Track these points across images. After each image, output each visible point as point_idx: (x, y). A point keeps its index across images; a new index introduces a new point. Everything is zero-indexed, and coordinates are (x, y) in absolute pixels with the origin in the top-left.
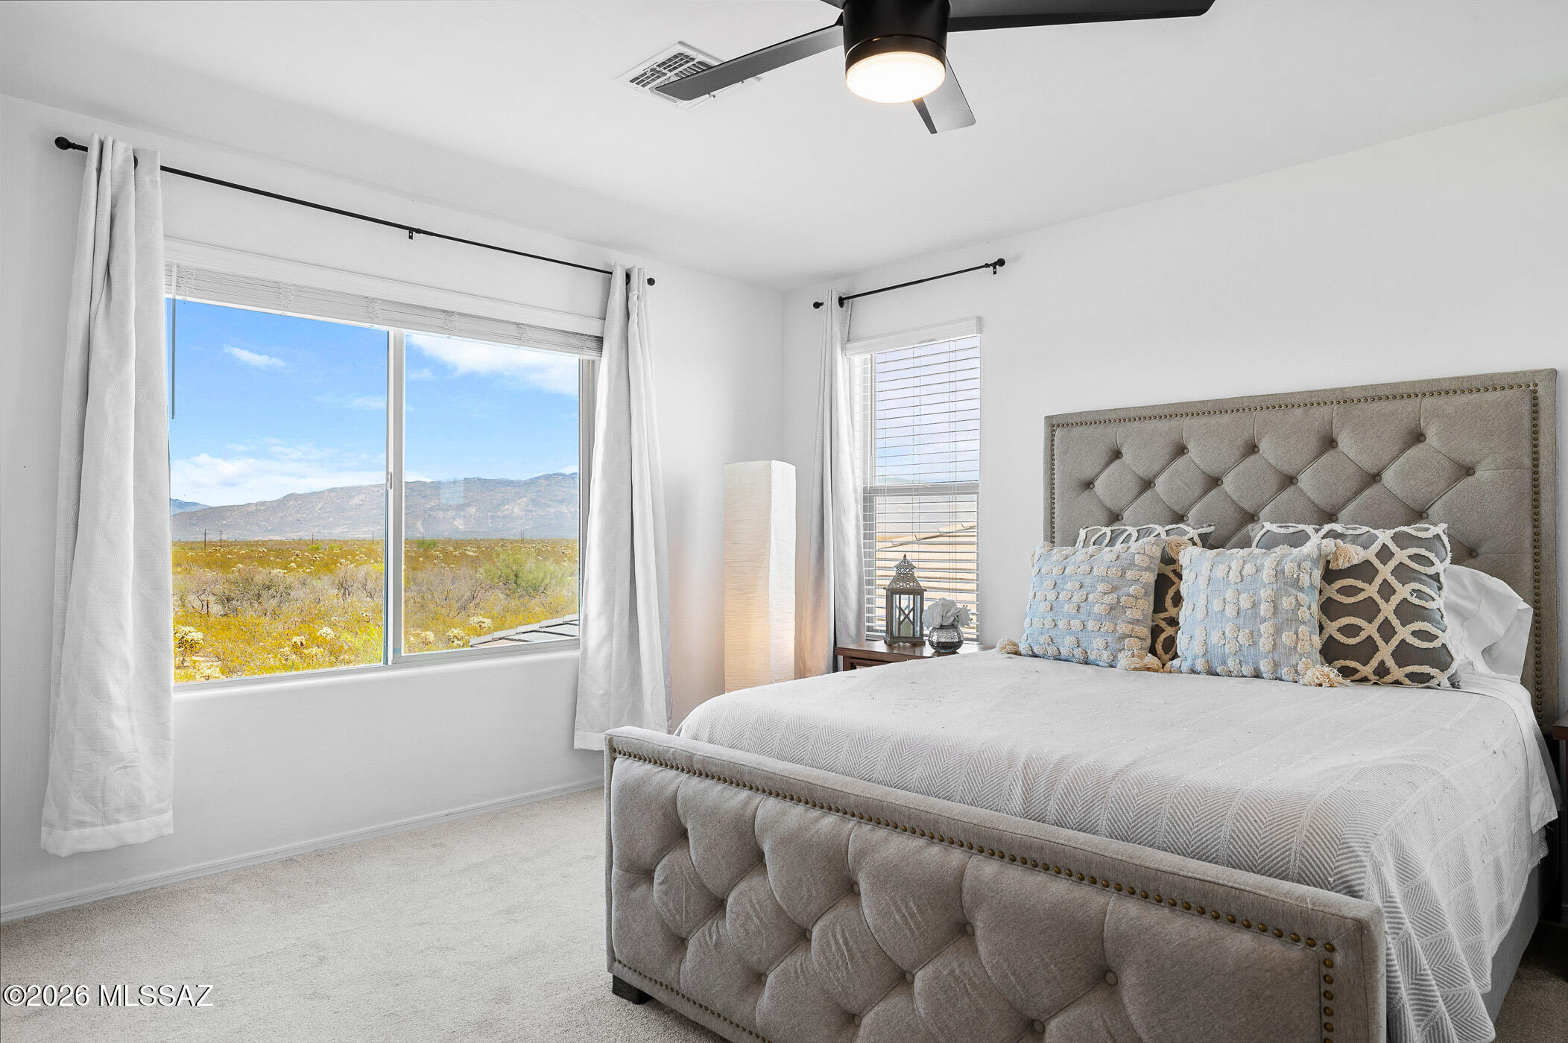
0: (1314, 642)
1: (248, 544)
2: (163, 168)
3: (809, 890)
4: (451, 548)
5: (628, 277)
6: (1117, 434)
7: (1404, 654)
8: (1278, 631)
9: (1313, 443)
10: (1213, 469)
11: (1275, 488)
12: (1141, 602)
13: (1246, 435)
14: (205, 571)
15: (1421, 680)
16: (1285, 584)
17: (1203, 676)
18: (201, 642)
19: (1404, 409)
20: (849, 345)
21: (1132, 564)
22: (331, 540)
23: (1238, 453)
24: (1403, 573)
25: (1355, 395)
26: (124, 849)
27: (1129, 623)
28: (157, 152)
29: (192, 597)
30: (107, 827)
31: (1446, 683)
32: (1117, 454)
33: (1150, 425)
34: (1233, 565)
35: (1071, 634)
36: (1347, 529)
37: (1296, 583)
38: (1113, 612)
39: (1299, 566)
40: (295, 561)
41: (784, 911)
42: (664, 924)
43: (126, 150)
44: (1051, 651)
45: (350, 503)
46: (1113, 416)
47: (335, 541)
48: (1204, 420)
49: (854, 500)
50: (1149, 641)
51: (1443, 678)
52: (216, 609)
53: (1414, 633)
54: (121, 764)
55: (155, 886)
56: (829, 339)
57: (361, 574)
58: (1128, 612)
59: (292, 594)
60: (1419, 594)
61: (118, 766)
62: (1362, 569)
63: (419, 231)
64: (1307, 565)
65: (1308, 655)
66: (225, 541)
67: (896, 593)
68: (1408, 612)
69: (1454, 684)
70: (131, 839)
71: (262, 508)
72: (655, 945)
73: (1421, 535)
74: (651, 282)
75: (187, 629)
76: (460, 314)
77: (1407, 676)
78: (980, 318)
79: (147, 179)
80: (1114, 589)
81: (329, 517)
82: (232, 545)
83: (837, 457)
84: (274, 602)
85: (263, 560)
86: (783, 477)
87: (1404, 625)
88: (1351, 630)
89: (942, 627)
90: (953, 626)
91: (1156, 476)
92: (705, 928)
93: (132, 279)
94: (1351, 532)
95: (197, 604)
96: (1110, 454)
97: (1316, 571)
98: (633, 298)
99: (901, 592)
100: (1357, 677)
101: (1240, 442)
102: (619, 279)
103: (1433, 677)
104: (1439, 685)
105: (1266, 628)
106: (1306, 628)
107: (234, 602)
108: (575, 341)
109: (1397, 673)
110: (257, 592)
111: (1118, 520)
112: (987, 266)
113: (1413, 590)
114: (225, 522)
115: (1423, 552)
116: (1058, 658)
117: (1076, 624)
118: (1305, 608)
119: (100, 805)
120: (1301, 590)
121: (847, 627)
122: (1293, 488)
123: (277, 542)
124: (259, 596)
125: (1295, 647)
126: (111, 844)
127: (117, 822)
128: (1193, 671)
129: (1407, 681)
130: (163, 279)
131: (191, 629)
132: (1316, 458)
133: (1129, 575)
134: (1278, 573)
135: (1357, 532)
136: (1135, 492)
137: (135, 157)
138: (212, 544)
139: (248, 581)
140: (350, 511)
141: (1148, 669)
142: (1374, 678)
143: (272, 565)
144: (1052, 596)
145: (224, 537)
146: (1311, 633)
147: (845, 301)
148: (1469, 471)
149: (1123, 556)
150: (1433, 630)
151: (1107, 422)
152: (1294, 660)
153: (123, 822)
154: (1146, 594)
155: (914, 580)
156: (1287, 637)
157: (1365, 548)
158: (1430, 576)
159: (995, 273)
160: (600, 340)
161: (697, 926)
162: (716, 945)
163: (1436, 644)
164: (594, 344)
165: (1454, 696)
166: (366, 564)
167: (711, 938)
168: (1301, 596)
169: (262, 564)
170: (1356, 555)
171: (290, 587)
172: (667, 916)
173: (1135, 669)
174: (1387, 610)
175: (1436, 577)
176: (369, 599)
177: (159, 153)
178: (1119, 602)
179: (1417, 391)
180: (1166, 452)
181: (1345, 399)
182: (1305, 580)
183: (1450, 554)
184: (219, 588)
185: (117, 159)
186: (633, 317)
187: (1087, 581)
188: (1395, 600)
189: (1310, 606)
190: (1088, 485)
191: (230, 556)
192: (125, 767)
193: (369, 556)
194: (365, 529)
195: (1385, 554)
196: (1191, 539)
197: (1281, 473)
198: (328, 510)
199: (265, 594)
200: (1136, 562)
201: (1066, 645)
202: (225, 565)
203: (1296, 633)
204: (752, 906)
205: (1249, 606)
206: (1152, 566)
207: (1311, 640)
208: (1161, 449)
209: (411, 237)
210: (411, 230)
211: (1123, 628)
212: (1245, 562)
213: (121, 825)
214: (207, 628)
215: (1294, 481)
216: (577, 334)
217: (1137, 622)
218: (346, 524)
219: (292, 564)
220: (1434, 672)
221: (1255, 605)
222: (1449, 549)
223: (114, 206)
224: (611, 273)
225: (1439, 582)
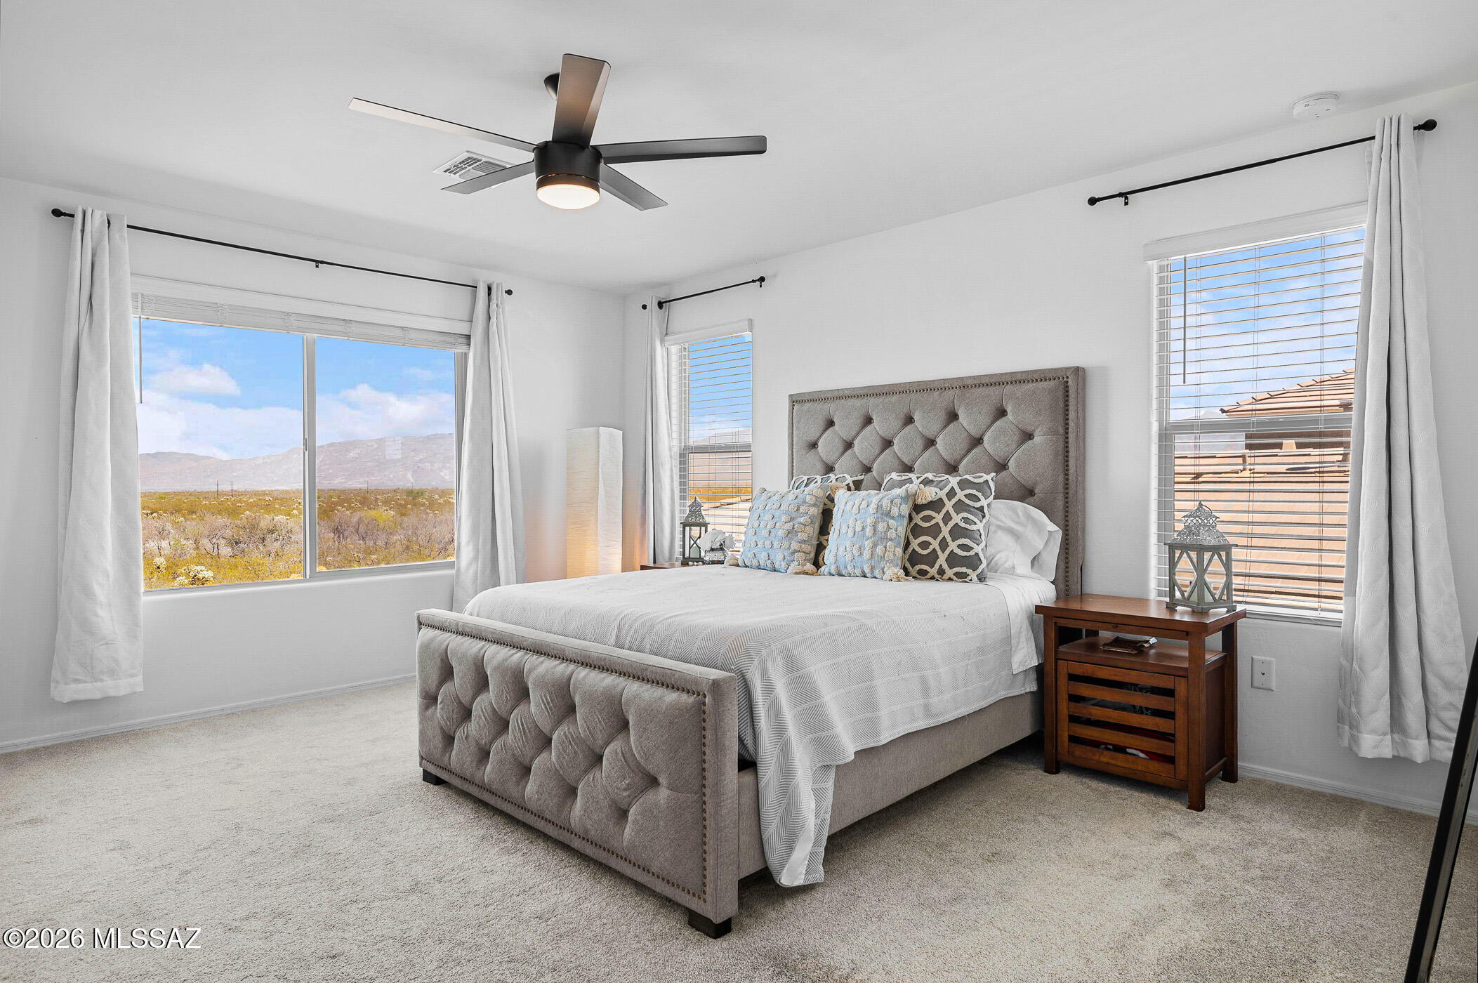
0: (896, 553)
1: (256, 493)
2: (129, 226)
3: (506, 697)
4: (437, 497)
5: (490, 289)
6: (831, 408)
7: (953, 560)
8: (875, 546)
9: (942, 415)
10: (887, 435)
11: (922, 448)
12: (808, 528)
13: (905, 411)
14: (217, 518)
15: (962, 576)
16: (882, 514)
17: (836, 577)
18: (212, 579)
19: (994, 392)
20: (666, 338)
21: (804, 502)
22: (331, 490)
23: (901, 423)
24: (960, 507)
25: (969, 382)
26: (107, 700)
27: (800, 542)
28: (124, 216)
29: (205, 541)
30: (95, 684)
31: (975, 579)
32: (831, 423)
33: (851, 402)
34: (856, 502)
35: (765, 551)
36: (935, 476)
37: (888, 514)
38: (790, 535)
39: (892, 502)
40: (297, 508)
41: (497, 712)
42: (442, 728)
43: (102, 216)
44: (755, 563)
45: (348, 456)
46: (830, 395)
47: (334, 490)
48: (881, 399)
49: (669, 456)
50: (812, 555)
51: (973, 575)
52: (226, 551)
53: (959, 546)
54: (104, 642)
55: (135, 728)
56: (650, 333)
57: (355, 520)
58: (799, 534)
59: (293, 537)
60: (966, 520)
61: (101, 643)
62: (936, 505)
63: (322, 262)
64: (898, 501)
65: (892, 561)
66: (236, 491)
67: (688, 525)
68: (957, 532)
69: (981, 579)
70: (113, 693)
71: (269, 461)
72: (438, 742)
73: (976, 481)
74: (509, 292)
75: (199, 568)
76: (355, 321)
77: (954, 574)
78: (751, 319)
79: (117, 236)
80: (792, 519)
81: (328, 469)
82: (242, 495)
83: (657, 426)
84: (277, 544)
85: (268, 508)
86: (611, 438)
87: (953, 541)
88: (924, 545)
89: (712, 550)
90: (721, 549)
91: (853, 440)
92: (462, 728)
93: (107, 306)
94: (937, 479)
95: (209, 546)
96: (826, 423)
97: (904, 505)
98: (493, 306)
99: (691, 525)
100: (928, 576)
101: (902, 416)
102: (482, 292)
103: (968, 575)
104: (971, 580)
105: (868, 544)
106: (893, 543)
107: (242, 545)
108: (451, 339)
109: (950, 573)
110: (262, 536)
111: (833, 471)
112: (753, 281)
113: (963, 518)
114: (236, 474)
115: (974, 492)
116: (759, 568)
117: (768, 543)
118: (893, 531)
119: (89, 668)
120: (893, 518)
121: (662, 552)
122: (933, 448)
123: (282, 492)
124: (264, 539)
125: (884, 556)
126: (98, 696)
127: (102, 680)
128: (831, 574)
129: (955, 578)
130: (130, 303)
131: (203, 568)
132: (945, 427)
133: (802, 509)
134: (879, 507)
135: (940, 479)
136: (841, 450)
137: (108, 220)
138: (224, 493)
139: (254, 526)
140: (347, 464)
141: (807, 573)
142: (937, 576)
143: (279, 512)
144: (756, 525)
145: (235, 488)
146: (895, 547)
147: (664, 304)
148: (1029, 436)
149: (800, 496)
150: (971, 544)
151: (826, 399)
152: (882, 565)
153: (106, 681)
154: (812, 522)
155: (701, 515)
156: (879, 549)
157: (941, 490)
158: (977, 509)
159: (761, 286)
160: (469, 337)
161: (458, 727)
162: (466, 738)
163: (972, 553)
164: (464, 341)
165: (981, 586)
166: (359, 511)
167: (464, 733)
168: (891, 522)
169: (268, 512)
170: (930, 494)
171: (291, 531)
172: (443, 723)
173: (796, 573)
174: (945, 531)
175: (981, 509)
176: (361, 542)
177: (126, 217)
178: (793, 528)
179: (1003, 380)
180: (859, 422)
181: (964, 386)
182: (895, 511)
183: (993, 494)
184: (228, 533)
185: (96, 221)
186: (494, 320)
187: (777, 514)
188: (951, 524)
189: (899, 529)
190: (814, 445)
191: (239, 504)
192: (107, 644)
193: (363, 503)
194: (361, 480)
195: (951, 494)
196: (848, 485)
197: (926, 437)
198: (328, 462)
199: (269, 537)
200: (807, 500)
201: (762, 557)
202: (234, 512)
203: (885, 547)
204: (482, 710)
205: (860, 529)
206: (817, 503)
207: (894, 551)
208: (856, 421)
209: (317, 266)
210: (317, 262)
211: (795, 546)
212: (863, 500)
213: (105, 683)
214: (217, 567)
215: (935, 443)
216: (450, 333)
217: (804, 542)
218: (344, 475)
219: (295, 511)
220: (969, 571)
221: (863, 529)
222: (993, 490)
223: (93, 255)
224: (476, 287)
225: (983, 512)
